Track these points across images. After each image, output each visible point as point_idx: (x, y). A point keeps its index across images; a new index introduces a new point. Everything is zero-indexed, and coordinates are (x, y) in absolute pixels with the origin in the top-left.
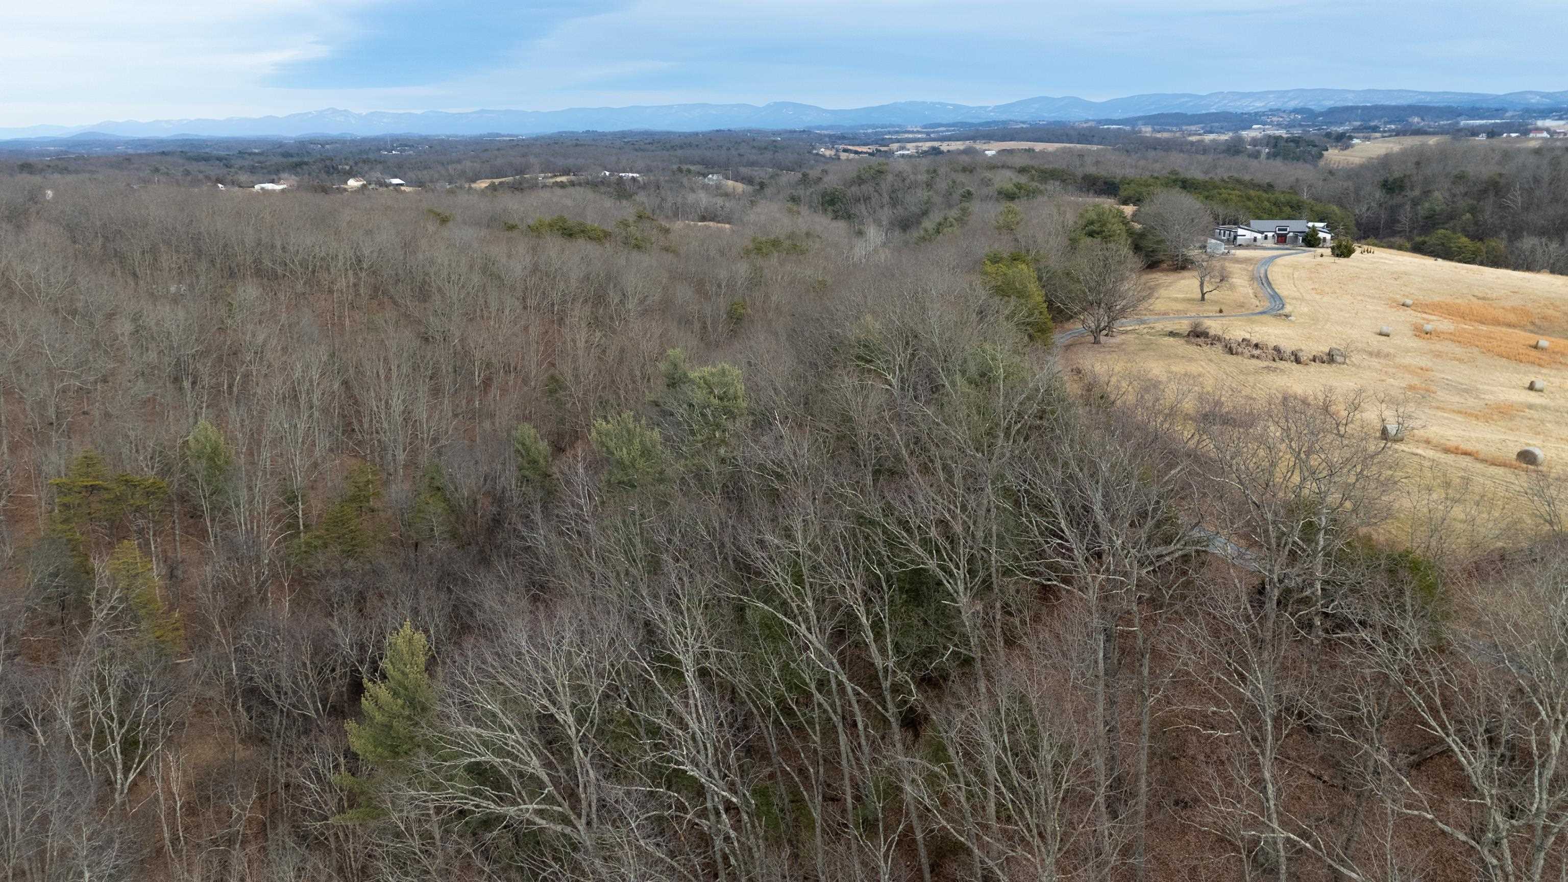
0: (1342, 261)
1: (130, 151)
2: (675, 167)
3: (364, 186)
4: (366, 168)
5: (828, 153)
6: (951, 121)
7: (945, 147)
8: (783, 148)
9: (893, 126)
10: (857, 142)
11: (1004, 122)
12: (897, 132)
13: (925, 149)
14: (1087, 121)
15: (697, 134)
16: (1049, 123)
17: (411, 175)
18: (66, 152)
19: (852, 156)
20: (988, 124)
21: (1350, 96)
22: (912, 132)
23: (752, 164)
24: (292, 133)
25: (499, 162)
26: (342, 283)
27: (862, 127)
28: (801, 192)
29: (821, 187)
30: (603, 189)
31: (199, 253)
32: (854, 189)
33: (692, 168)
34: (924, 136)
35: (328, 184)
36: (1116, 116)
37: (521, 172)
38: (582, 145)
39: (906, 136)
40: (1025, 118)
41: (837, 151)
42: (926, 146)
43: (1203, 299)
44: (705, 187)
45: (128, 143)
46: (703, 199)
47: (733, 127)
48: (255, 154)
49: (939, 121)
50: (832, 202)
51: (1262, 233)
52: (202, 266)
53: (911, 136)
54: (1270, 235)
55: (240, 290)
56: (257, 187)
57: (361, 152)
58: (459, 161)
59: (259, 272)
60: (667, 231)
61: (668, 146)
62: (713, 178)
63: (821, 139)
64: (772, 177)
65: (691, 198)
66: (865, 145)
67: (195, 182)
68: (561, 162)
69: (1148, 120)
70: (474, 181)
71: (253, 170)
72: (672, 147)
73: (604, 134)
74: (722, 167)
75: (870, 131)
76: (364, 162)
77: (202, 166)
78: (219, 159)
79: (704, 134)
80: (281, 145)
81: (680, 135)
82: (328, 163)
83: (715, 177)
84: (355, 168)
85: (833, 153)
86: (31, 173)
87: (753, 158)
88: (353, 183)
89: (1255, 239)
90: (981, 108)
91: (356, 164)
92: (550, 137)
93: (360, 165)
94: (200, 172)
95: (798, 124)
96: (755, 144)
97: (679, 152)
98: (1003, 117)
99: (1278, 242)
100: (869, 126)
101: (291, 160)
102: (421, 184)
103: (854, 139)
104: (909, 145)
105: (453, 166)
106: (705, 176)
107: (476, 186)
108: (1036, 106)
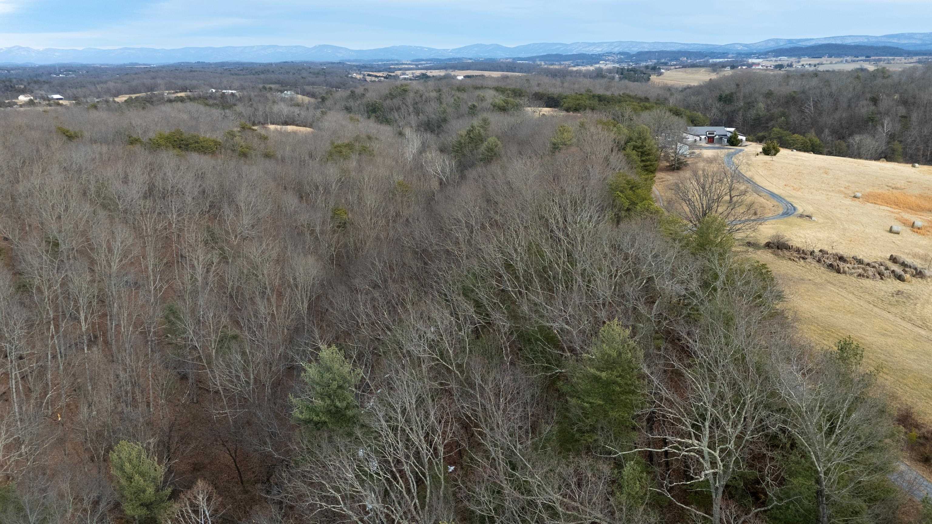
0: (771, 158)
2: (261, 86)
3: (31, 100)
4: (36, 87)
5: (358, 77)
6: (428, 58)
7: (429, 73)
8: (329, 73)
9: (394, 60)
10: (374, 70)
11: (459, 59)
12: (397, 64)
14: (507, 59)
15: (271, 64)
17: (69, 92)
19: (373, 79)
20: (450, 60)
21: (646, 46)
22: (406, 64)
23: (313, 84)
25: (134, 83)
27: (375, 61)
28: (351, 103)
29: (364, 100)
30: (211, 102)
32: (388, 102)
33: (273, 86)
34: (414, 66)
36: (522, 55)
37: (151, 89)
38: (194, 71)
39: (404, 66)
40: (470, 57)
41: (364, 75)
42: (418, 73)
44: (283, 100)
46: (284, 109)
47: (294, 60)
49: (420, 58)
50: (374, 111)
51: (698, 136)
53: (406, 66)
54: (703, 137)
57: (37, 76)
58: (106, 82)
61: (253, 72)
62: (288, 94)
63: (351, 67)
64: (327, 93)
65: (276, 108)
66: (380, 71)
68: (180, 82)
69: (542, 58)
70: (117, 96)
72: (256, 73)
73: (210, 64)
74: (293, 86)
75: (380, 63)
76: (35, 82)
79: (276, 64)
81: (260, 64)
82: (7, 83)
83: (289, 93)
84: (28, 87)
85: (361, 76)
87: (314, 79)
88: (22, 98)
89: (695, 141)
90: (444, 50)
91: (29, 84)
92: (172, 66)
93: (32, 85)
95: (336, 58)
96: (311, 70)
97: (262, 76)
98: (458, 56)
99: (709, 143)
100: (379, 60)
102: (75, 98)
103: (371, 68)
104: (407, 72)
105: (102, 85)
106: (282, 92)
107: (117, 99)
108: (476, 49)
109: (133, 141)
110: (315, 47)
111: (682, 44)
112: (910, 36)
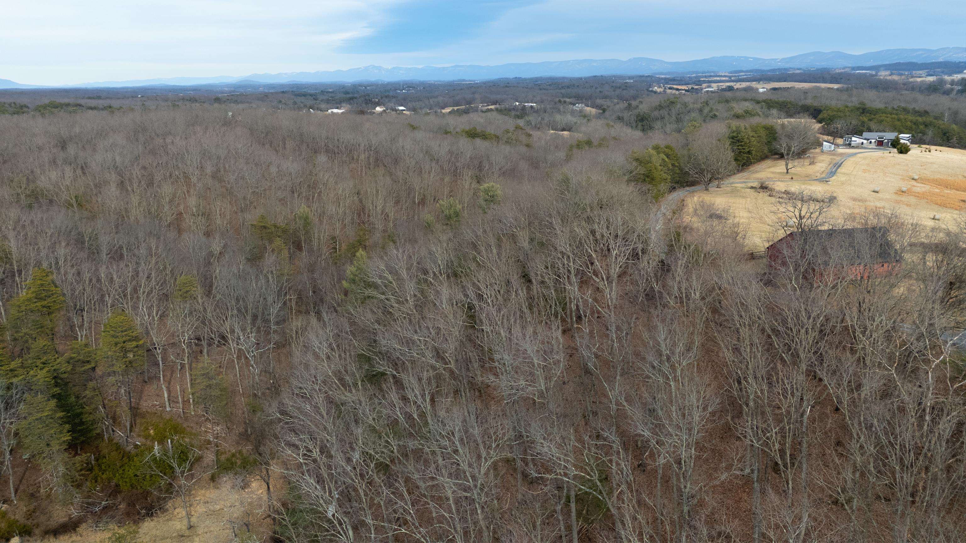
0: (902, 156)
1: (266, 91)
2: (558, 99)
3: (384, 110)
4: (387, 100)
5: (659, 90)
6: (750, 69)
7: (736, 86)
8: (630, 87)
9: (710, 72)
10: (681, 83)
12: (711, 76)
13: (724, 87)
14: (844, 68)
15: (581, 79)
16: (818, 70)
17: (410, 104)
18: (234, 91)
19: (674, 91)
20: (774, 70)
22: (721, 76)
23: (606, 97)
24: (349, 80)
25: (458, 97)
26: (362, 157)
27: (690, 73)
28: (626, 115)
29: (636, 112)
30: (512, 113)
31: (302, 142)
33: (568, 100)
34: (727, 79)
35: (366, 110)
36: (868, 64)
37: (469, 103)
38: (509, 86)
39: (715, 78)
41: (665, 88)
42: (725, 85)
43: (787, 172)
44: (573, 112)
45: (265, 86)
47: (604, 74)
48: (330, 92)
49: (739, 69)
50: (642, 120)
51: (868, 140)
52: (304, 147)
53: (718, 79)
54: (873, 141)
55: (319, 157)
56: (330, 111)
57: (386, 91)
58: (437, 97)
59: (327, 151)
60: (530, 135)
61: (560, 86)
62: (578, 106)
63: (659, 81)
64: (613, 105)
65: (562, 118)
66: (686, 84)
67: (300, 109)
68: (493, 97)
70: (443, 108)
71: (328, 101)
72: (563, 87)
73: (525, 79)
74: (579, 98)
75: (693, 75)
76: (387, 97)
77: (302, 99)
78: (311, 95)
79: (585, 78)
80: (344, 87)
82: (367, 97)
83: (580, 105)
84: (381, 101)
85: (662, 90)
86: (220, 103)
87: (609, 93)
88: (378, 109)
89: (862, 143)
91: (382, 98)
92: (492, 82)
93: (384, 98)
94: (302, 103)
95: (645, 71)
96: (614, 85)
97: (565, 90)
98: (787, 66)
99: (878, 145)
100: (693, 72)
101: (348, 96)
102: (414, 110)
103: (681, 81)
104: (714, 85)
105: (433, 99)
106: (574, 104)
107: (443, 111)
109: (446, 133)
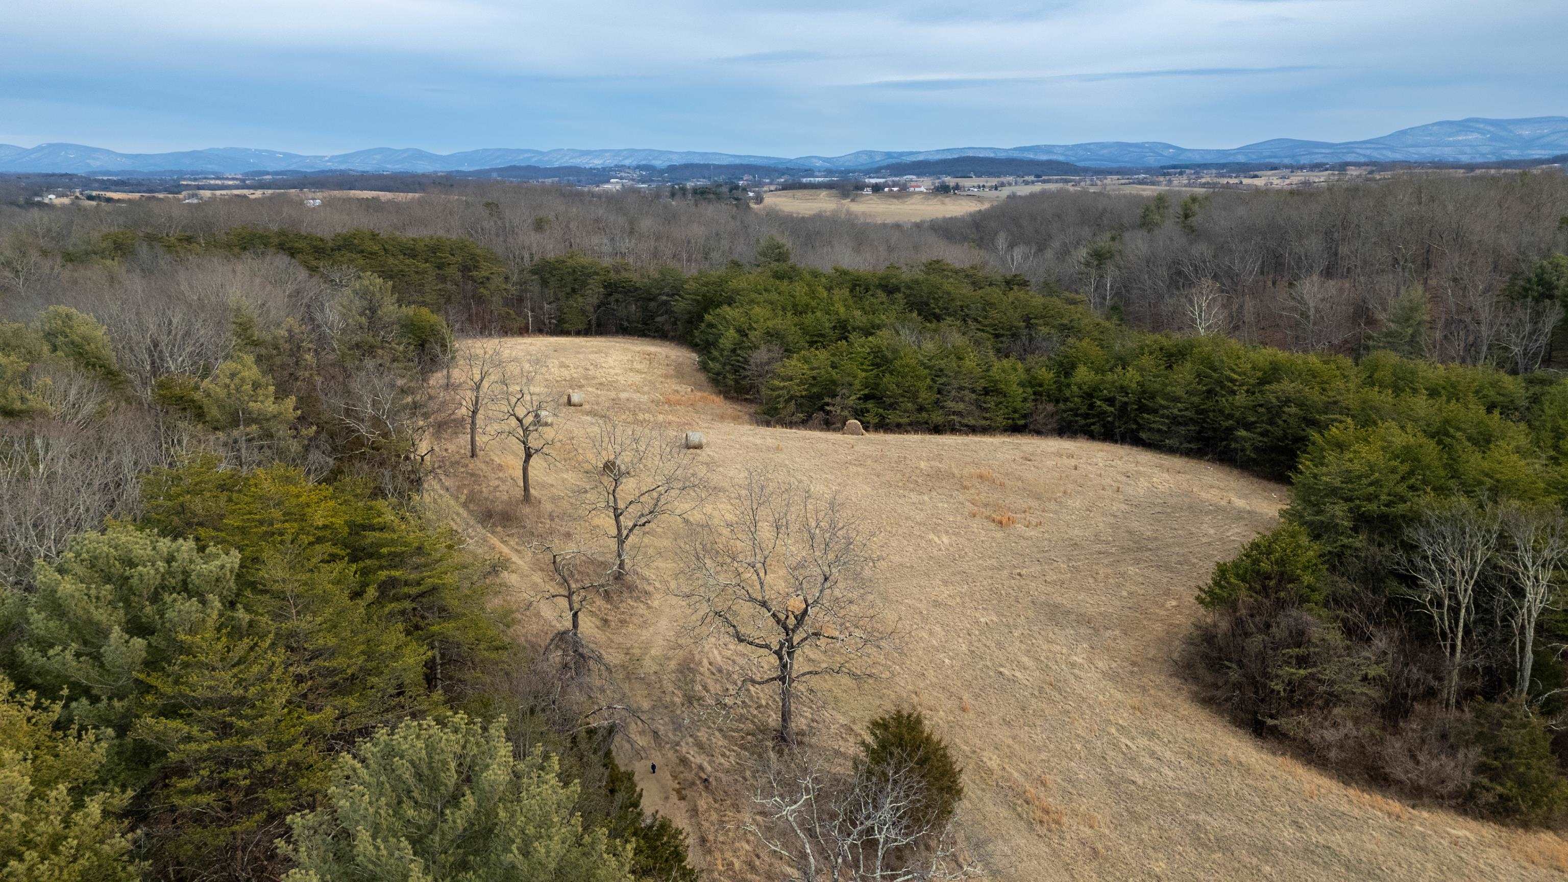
108: (378, 157)
110: (40, 149)
111: (732, 156)
112: (1049, 149)
